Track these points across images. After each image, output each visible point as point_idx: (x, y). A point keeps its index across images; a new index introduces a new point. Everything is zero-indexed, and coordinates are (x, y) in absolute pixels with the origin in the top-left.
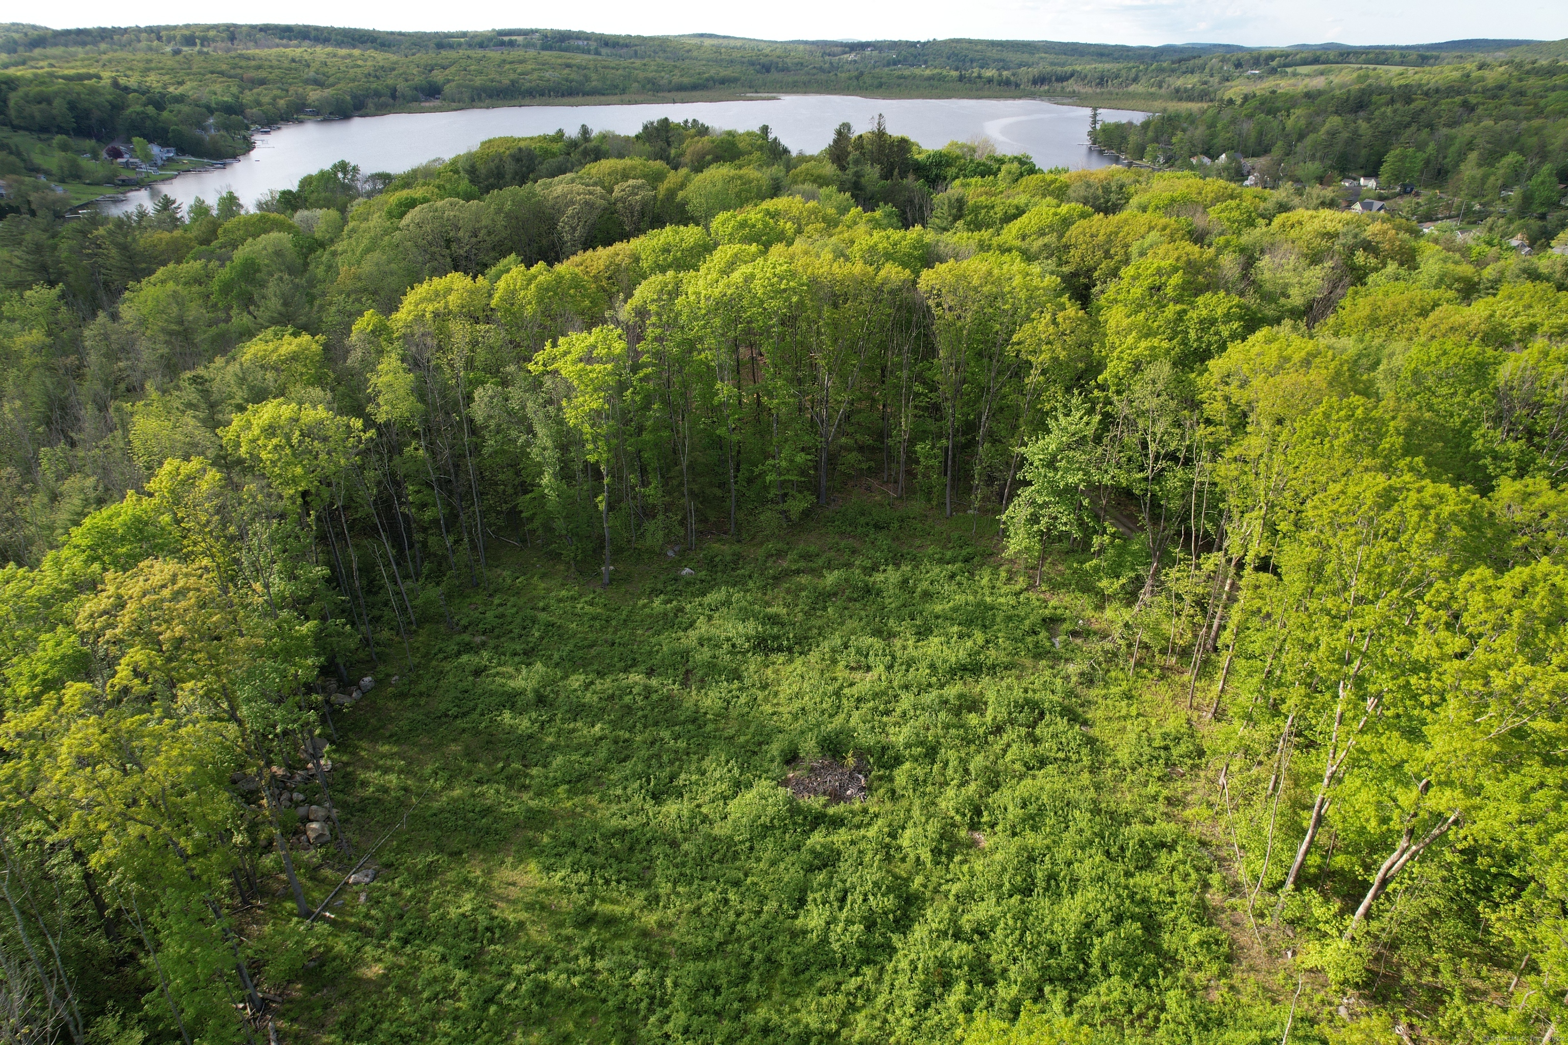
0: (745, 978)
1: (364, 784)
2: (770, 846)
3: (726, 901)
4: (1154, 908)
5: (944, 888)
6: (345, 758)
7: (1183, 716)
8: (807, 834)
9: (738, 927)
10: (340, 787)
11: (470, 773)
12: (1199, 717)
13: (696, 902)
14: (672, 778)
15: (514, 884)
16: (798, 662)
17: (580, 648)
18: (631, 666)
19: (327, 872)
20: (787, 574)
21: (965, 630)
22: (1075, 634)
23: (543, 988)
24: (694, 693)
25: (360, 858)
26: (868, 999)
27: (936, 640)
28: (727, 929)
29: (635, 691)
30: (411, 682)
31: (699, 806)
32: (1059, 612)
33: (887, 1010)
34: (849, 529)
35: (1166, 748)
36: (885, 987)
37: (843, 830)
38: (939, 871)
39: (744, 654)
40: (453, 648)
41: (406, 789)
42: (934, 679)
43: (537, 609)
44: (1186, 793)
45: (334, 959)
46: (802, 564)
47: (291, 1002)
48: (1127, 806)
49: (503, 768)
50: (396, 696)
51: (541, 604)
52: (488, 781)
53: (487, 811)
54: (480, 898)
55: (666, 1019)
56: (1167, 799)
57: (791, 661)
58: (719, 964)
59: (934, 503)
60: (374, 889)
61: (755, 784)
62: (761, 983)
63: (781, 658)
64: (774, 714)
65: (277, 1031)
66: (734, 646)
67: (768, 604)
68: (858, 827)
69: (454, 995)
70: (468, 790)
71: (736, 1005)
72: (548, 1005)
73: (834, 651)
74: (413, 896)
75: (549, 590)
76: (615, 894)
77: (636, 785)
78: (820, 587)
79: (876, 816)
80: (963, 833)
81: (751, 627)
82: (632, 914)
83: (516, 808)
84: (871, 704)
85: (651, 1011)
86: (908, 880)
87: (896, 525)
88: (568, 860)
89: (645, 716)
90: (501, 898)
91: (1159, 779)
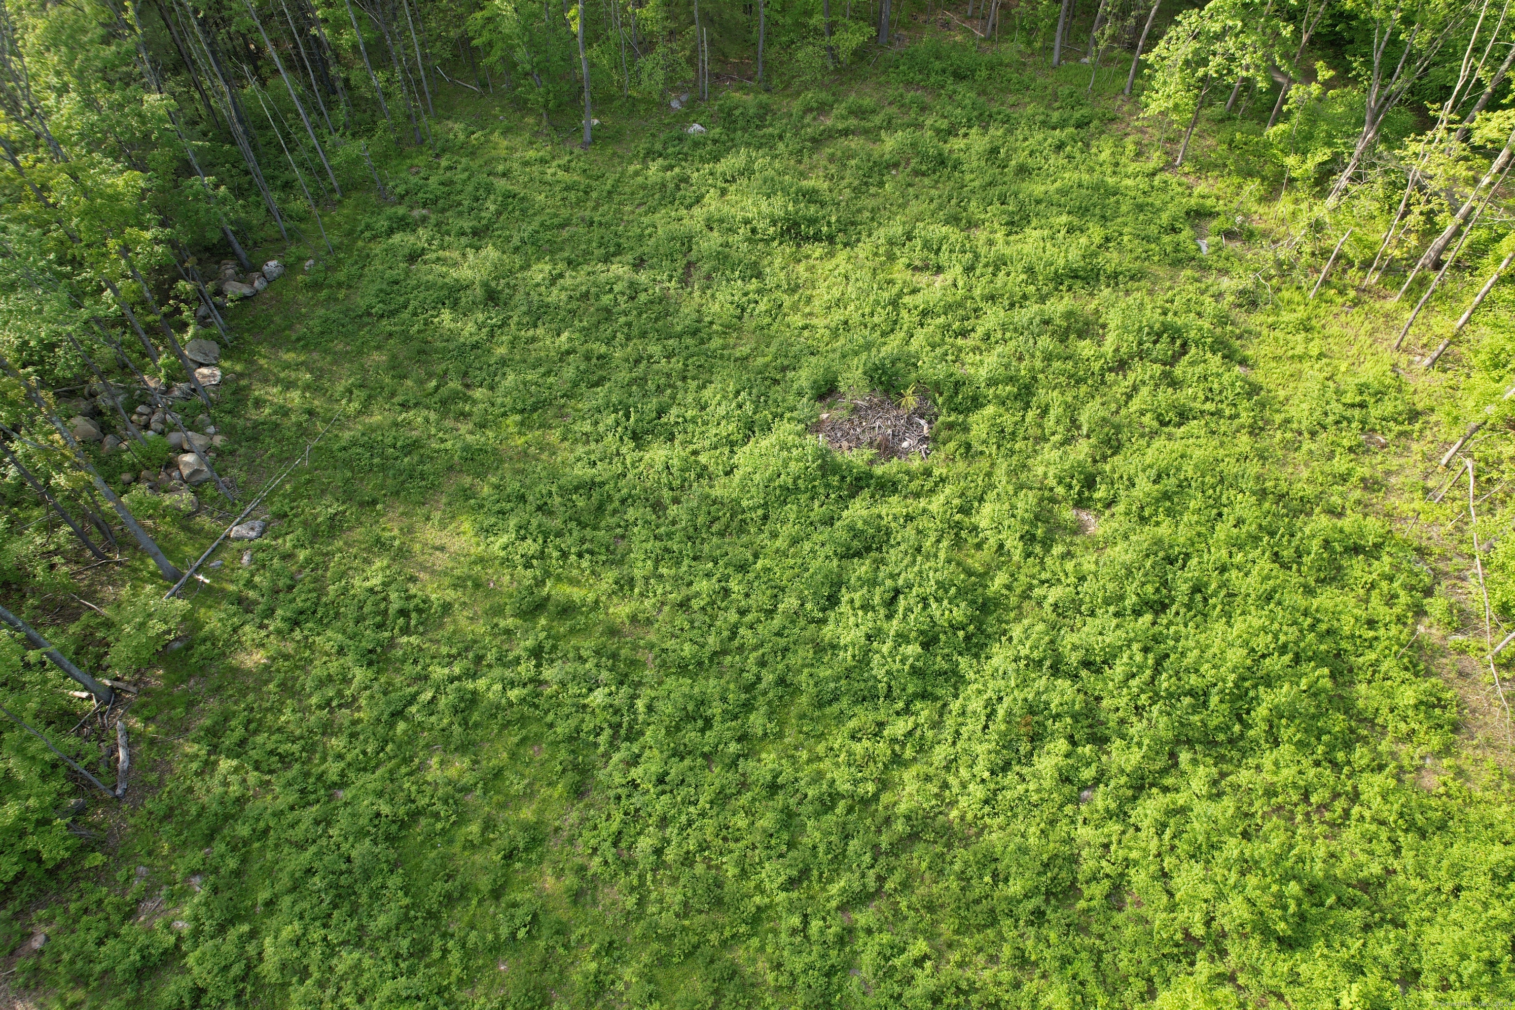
0: (748, 707)
1: (259, 403)
2: (792, 516)
3: (727, 592)
4: (1344, 645)
5: (1038, 592)
6: (239, 368)
7: (1388, 357)
8: (843, 501)
9: (742, 631)
10: (228, 406)
11: (393, 394)
12: (1410, 363)
13: (685, 591)
14: (661, 412)
15: (442, 549)
16: (842, 256)
17: (548, 228)
18: (614, 255)
19: (205, 521)
20: (830, 135)
21: (1076, 222)
22: (1229, 235)
23: (473, 700)
24: (697, 294)
25: (247, 502)
26: (921, 750)
27: (1037, 233)
28: (726, 634)
29: (617, 288)
30: (328, 268)
31: (695, 453)
32: (1209, 202)
33: (947, 768)
34: (919, 77)
35: (1362, 405)
36: (947, 734)
37: (894, 499)
38: (1031, 567)
39: (767, 242)
40: (383, 224)
41: (311, 413)
42: (1032, 288)
43: (496, 175)
44: (1388, 473)
45: (204, 640)
46: (852, 122)
47: (147, 694)
48: (1303, 488)
49: (437, 388)
50: (307, 287)
51: (500, 168)
52: (416, 405)
53: (413, 446)
54: (396, 567)
55: (634, 761)
56: (1363, 480)
57: (831, 254)
58: (711, 685)
59: (1038, 45)
60: (261, 549)
61: (774, 426)
62: (770, 716)
63: (818, 250)
64: (805, 327)
65: (128, 732)
66: (754, 231)
67: (803, 175)
68: (917, 495)
69: (352, 703)
70: (389, 417)
71: (733, 748)
72: (477, 725)
73: (891, 243)
74: (309, 561)
75: (511, 149)
76: (575, 572)
77: (610, 420)
78: (876, 155)
79: (943, 480)
80: (1068, 514)
81: (778, 205)
82: (597, 602)
83: (449, 445)
84: (942, 320)
85: (613, 745)
86: (986, 575)
87: (984, 73)
88: (513, 522)
89: (629, 325)
90: (424, 568)
91: (1351, 450)
